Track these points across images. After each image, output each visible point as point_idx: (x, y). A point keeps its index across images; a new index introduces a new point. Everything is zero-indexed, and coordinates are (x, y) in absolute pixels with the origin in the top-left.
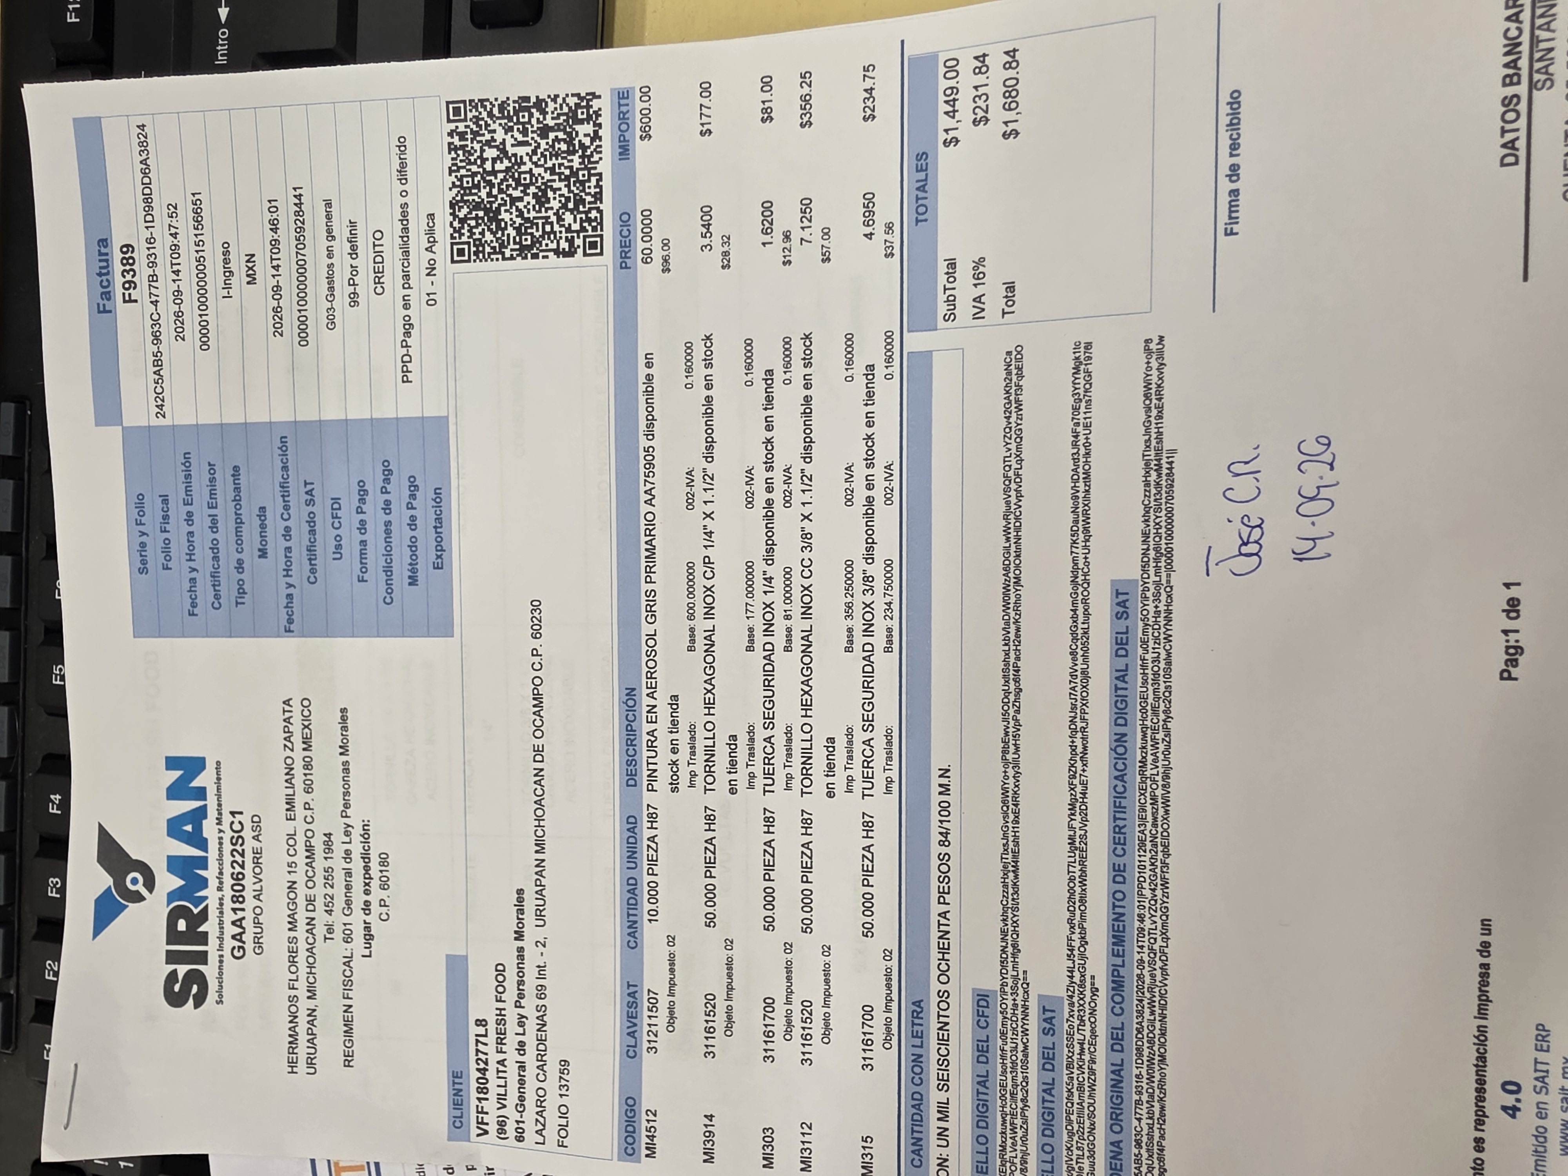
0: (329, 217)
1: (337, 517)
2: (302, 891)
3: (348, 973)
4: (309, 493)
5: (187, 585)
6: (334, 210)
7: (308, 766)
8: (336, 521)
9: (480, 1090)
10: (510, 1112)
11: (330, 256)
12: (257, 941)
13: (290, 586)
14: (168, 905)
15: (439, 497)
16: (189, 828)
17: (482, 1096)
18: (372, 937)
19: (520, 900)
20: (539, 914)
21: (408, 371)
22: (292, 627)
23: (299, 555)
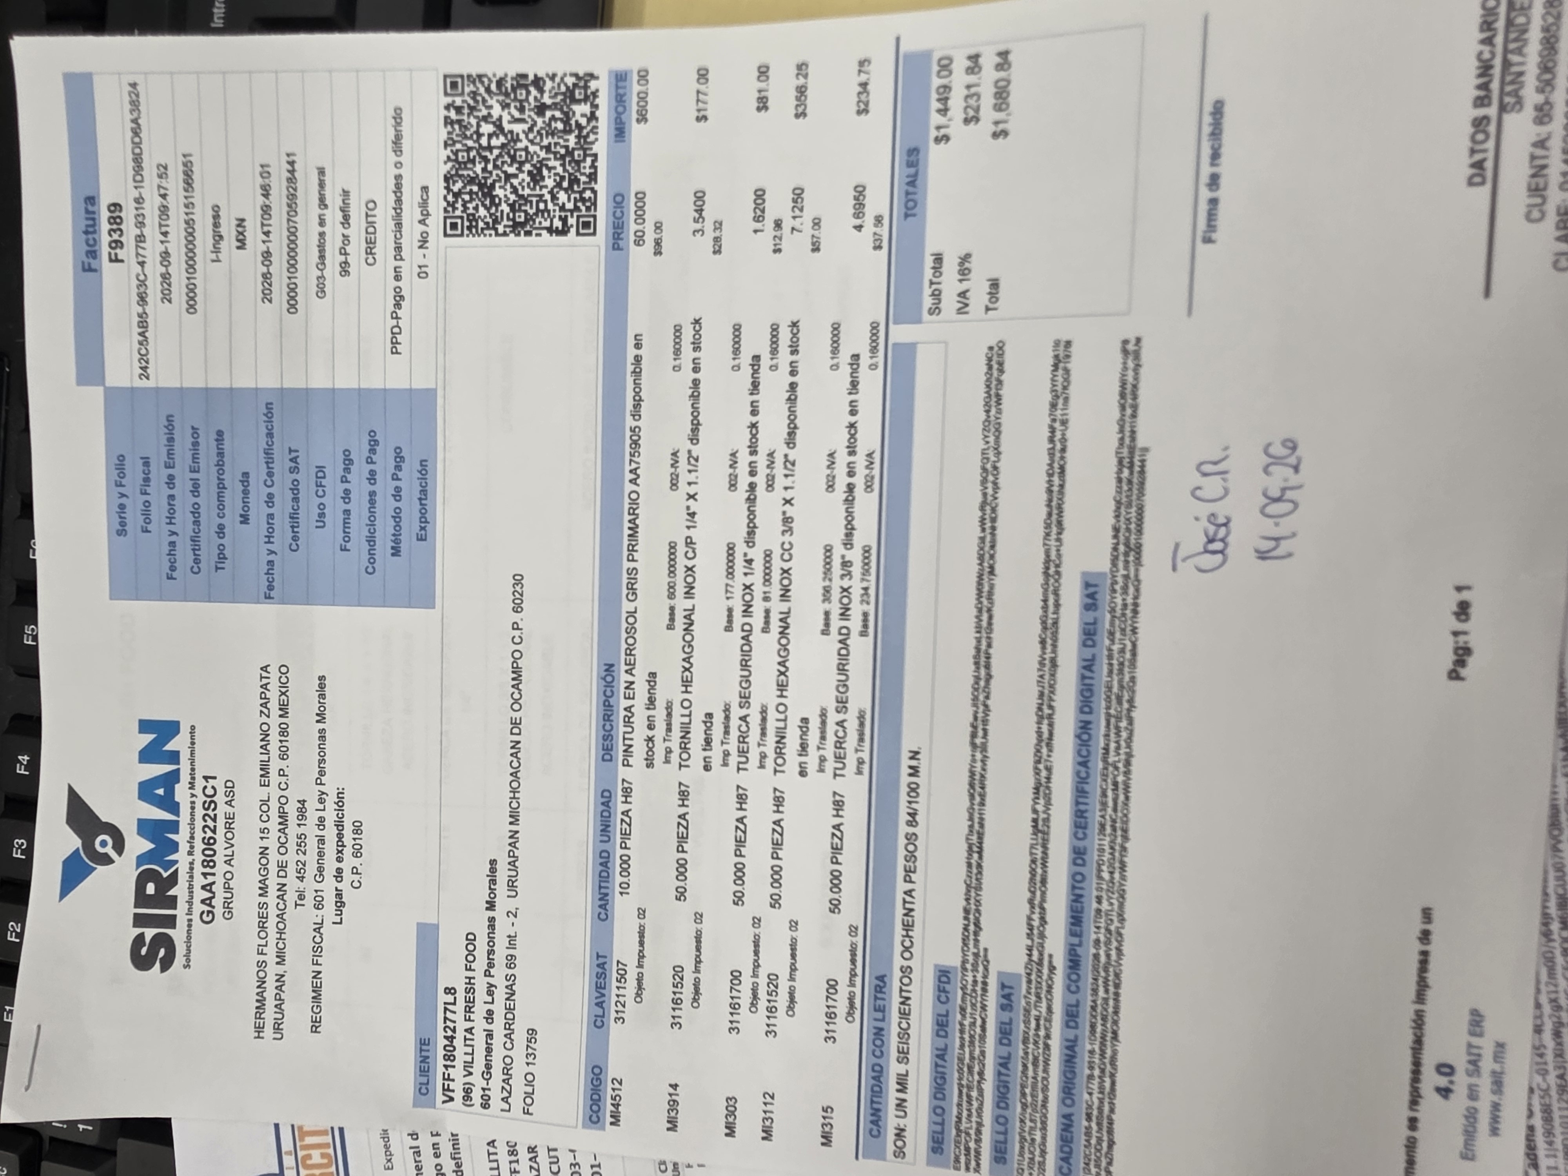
0: (322, 185)
1: (321, 486)
2: (273, 856)
3: (318, 940)
4: (294, 460)
5: (166, 549)
6: (328, 179)
7: (284, 732)
8: (320, 489)
9: (447, 1057)
10: (477, 1080)
11: (322, 223)
12: (227, 905)
13: (272, 552)
14: (137, 868)
15: (424, 469)
16: (161, 792)
17: (449, 1063)
18: (343, 904)
19: (493, 870)
20: (512, 885)
21: (397, 343)
22: (272, 594)
23: (282, 524)
